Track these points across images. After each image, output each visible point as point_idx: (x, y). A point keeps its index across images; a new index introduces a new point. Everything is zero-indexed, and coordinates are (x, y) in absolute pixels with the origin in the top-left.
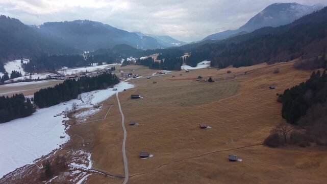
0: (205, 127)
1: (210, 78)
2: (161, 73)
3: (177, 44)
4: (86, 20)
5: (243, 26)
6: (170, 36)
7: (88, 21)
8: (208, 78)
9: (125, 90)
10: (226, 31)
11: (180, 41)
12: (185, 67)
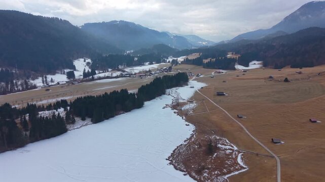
0: (315, 122)
1: (286, 78)
2: (220, 73)
3: (204, 43)
4: (121, 21)
5: (277, 25)
6: (196, 35)
7: (123, 21)
8: (284, 79)
9: (202, 88)
10: (258, 30)
11: (207, 40)
12: (239, 67)
